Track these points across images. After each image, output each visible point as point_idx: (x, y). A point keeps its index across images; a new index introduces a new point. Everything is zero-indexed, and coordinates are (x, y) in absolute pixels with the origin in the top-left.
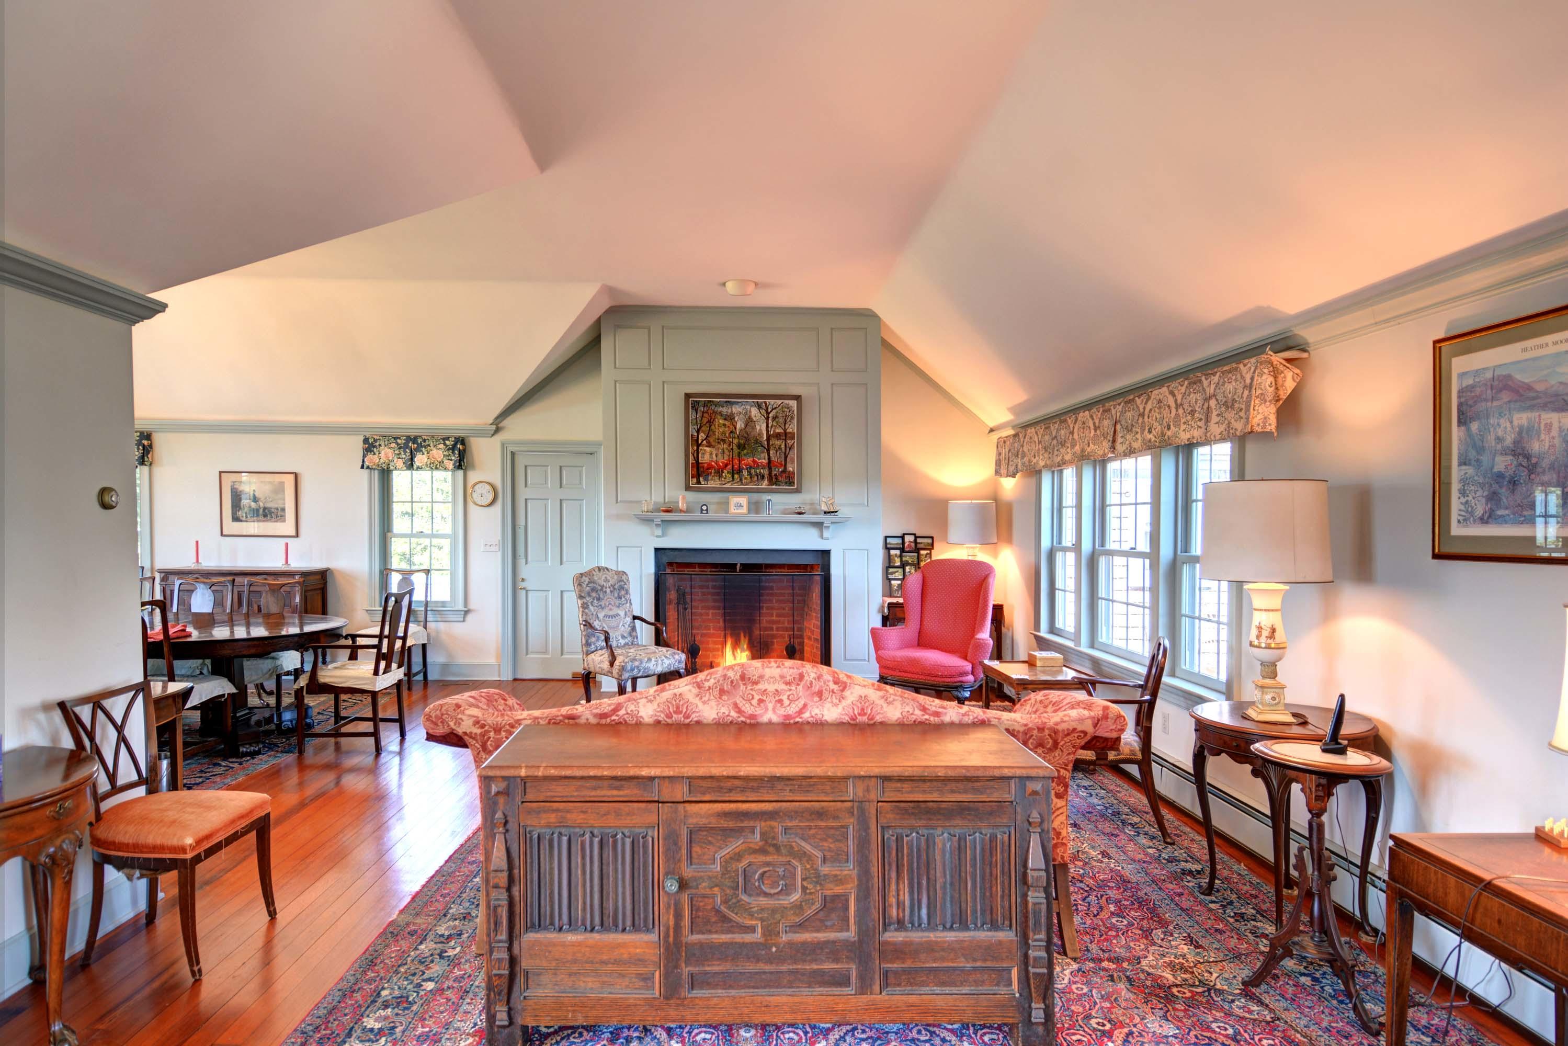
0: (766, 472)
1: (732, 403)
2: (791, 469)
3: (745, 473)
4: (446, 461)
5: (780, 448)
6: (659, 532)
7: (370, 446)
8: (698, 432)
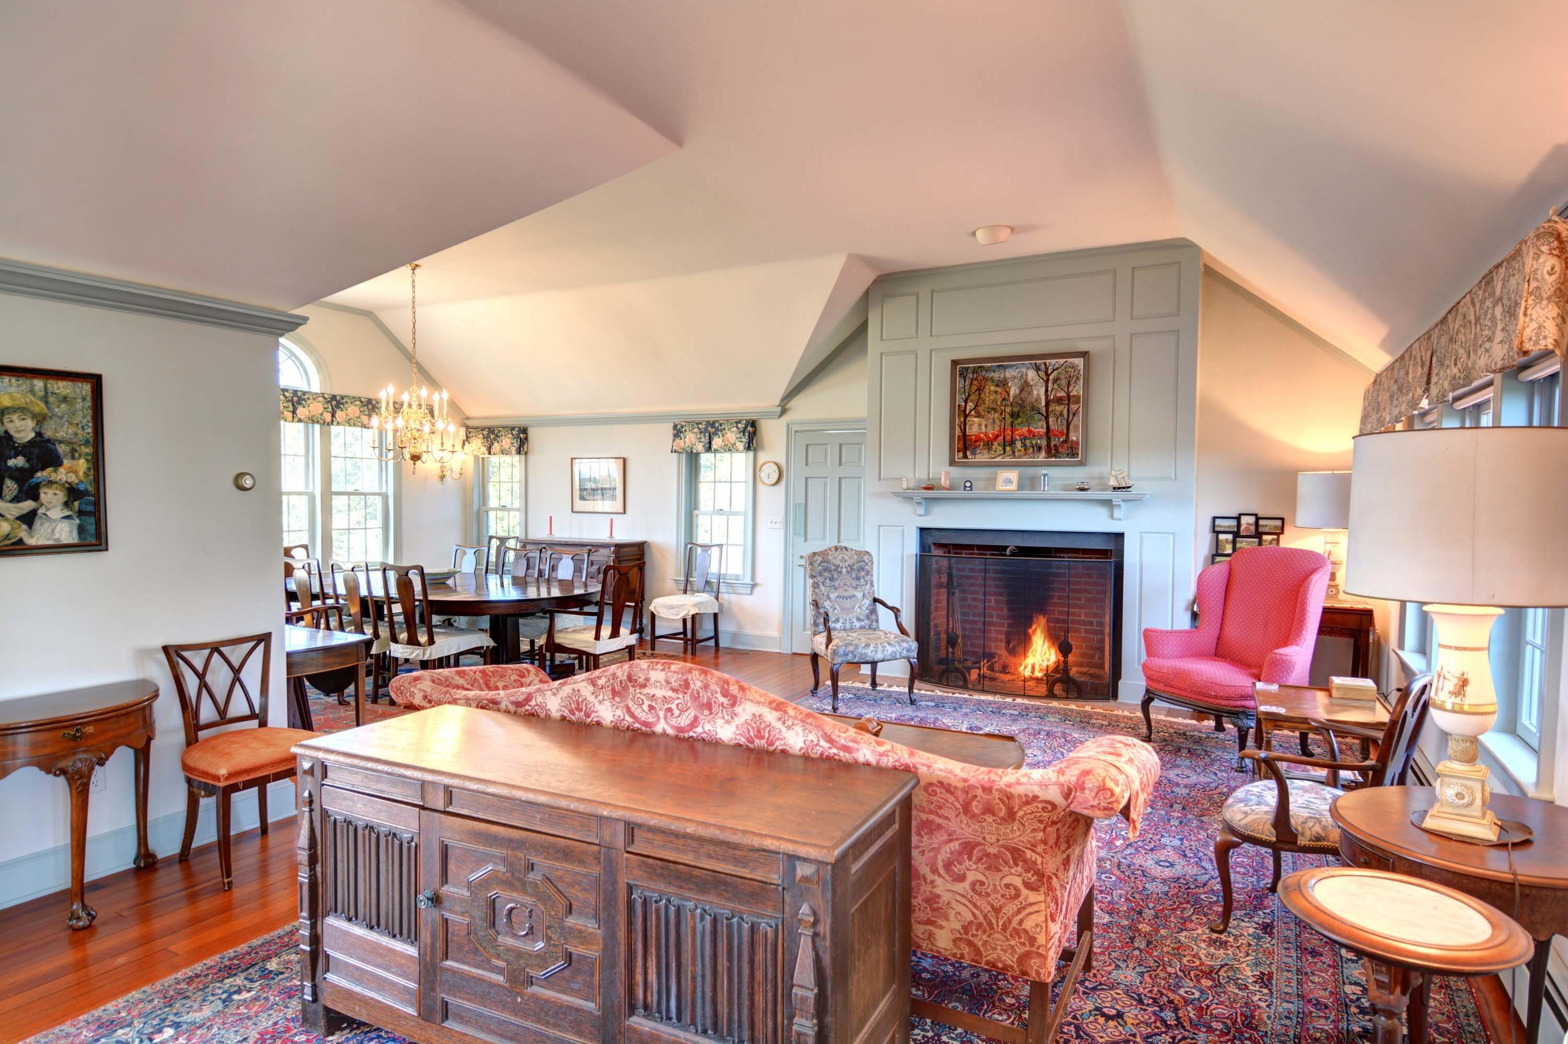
0: (1043, 443)
1: (1005, 367)
2: (1074, 438)
3: (1019, 445)
4: (738, 443)
5: (1061, 415)
6: (921, 510)
7: (678, 432)
8: (966, 402)
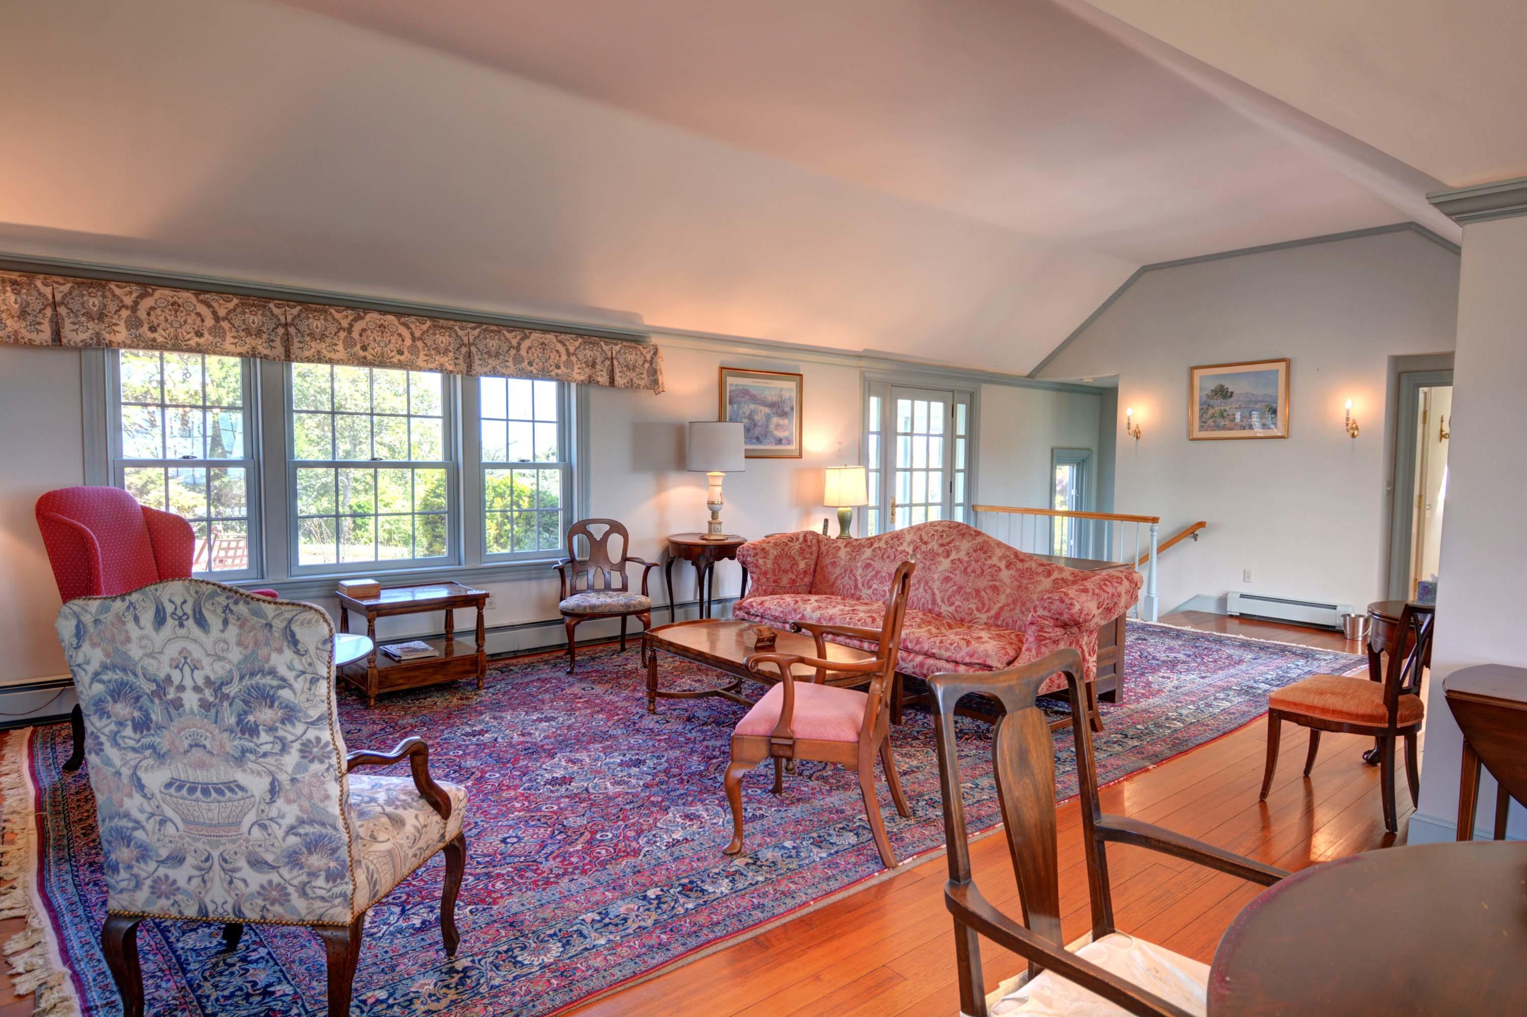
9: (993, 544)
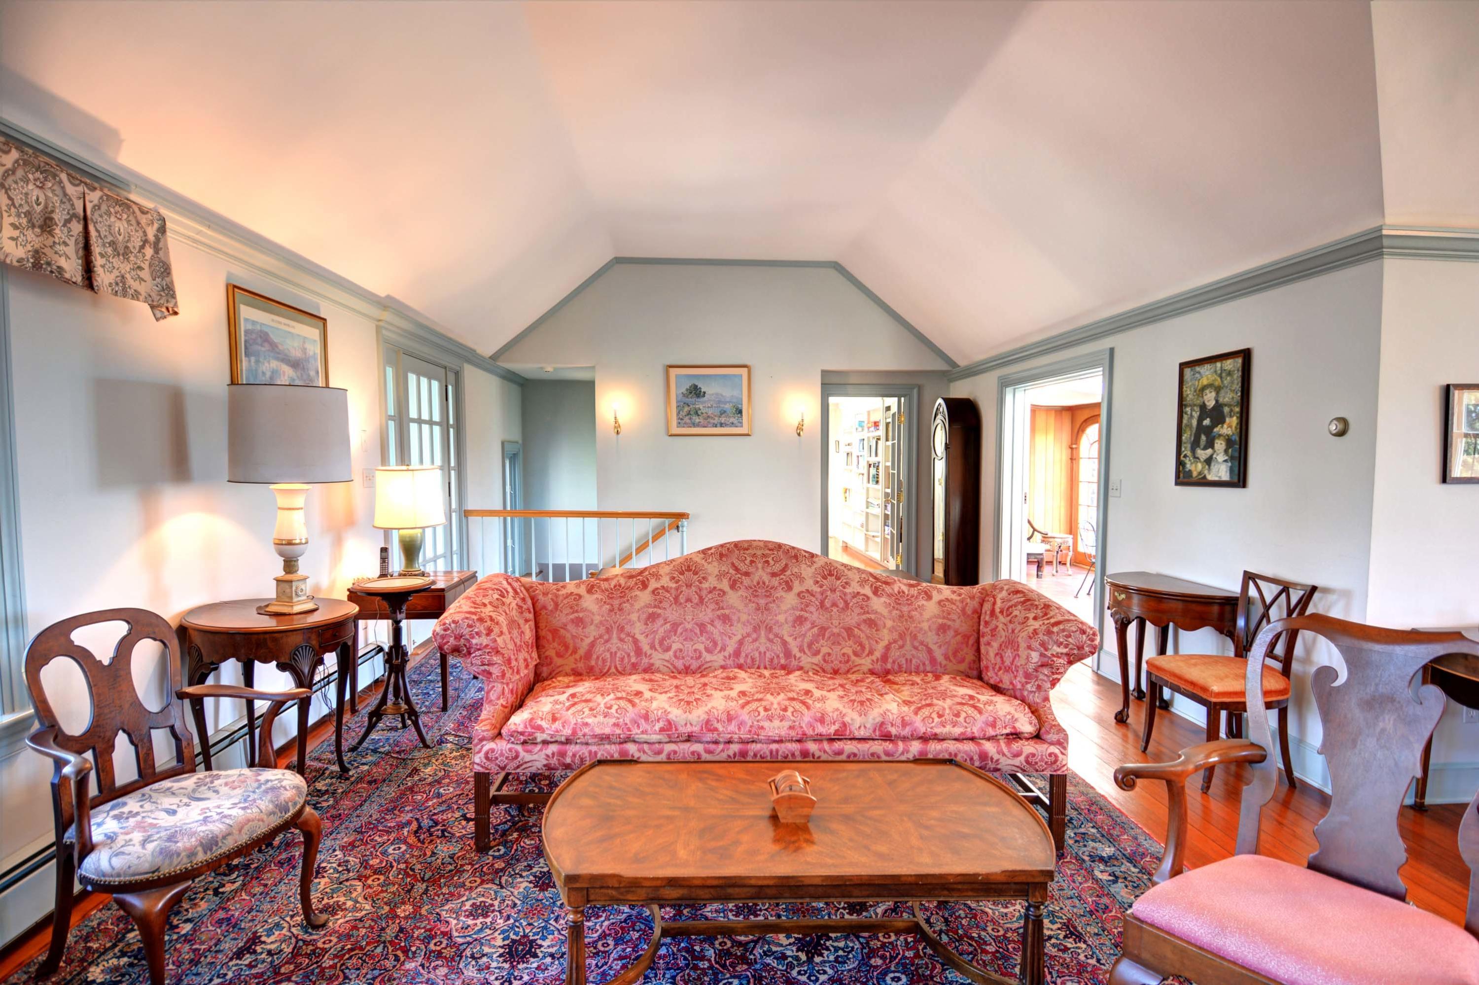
9: (839, 567)
